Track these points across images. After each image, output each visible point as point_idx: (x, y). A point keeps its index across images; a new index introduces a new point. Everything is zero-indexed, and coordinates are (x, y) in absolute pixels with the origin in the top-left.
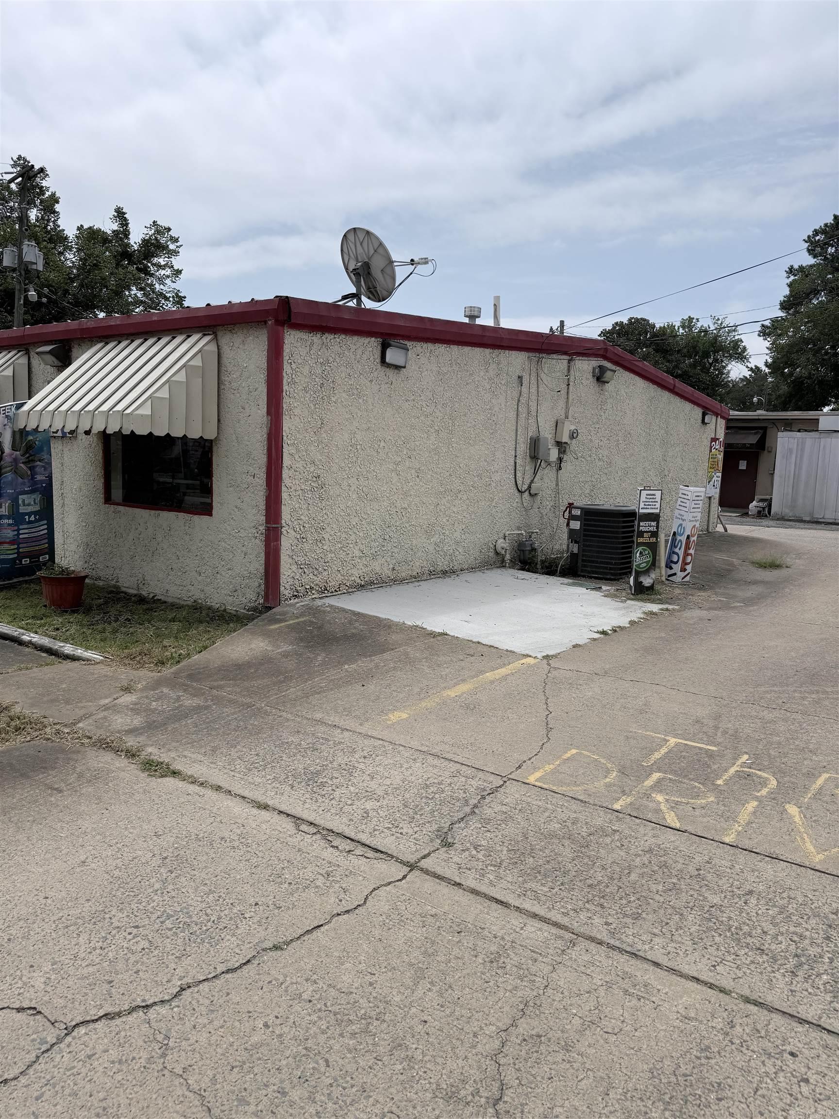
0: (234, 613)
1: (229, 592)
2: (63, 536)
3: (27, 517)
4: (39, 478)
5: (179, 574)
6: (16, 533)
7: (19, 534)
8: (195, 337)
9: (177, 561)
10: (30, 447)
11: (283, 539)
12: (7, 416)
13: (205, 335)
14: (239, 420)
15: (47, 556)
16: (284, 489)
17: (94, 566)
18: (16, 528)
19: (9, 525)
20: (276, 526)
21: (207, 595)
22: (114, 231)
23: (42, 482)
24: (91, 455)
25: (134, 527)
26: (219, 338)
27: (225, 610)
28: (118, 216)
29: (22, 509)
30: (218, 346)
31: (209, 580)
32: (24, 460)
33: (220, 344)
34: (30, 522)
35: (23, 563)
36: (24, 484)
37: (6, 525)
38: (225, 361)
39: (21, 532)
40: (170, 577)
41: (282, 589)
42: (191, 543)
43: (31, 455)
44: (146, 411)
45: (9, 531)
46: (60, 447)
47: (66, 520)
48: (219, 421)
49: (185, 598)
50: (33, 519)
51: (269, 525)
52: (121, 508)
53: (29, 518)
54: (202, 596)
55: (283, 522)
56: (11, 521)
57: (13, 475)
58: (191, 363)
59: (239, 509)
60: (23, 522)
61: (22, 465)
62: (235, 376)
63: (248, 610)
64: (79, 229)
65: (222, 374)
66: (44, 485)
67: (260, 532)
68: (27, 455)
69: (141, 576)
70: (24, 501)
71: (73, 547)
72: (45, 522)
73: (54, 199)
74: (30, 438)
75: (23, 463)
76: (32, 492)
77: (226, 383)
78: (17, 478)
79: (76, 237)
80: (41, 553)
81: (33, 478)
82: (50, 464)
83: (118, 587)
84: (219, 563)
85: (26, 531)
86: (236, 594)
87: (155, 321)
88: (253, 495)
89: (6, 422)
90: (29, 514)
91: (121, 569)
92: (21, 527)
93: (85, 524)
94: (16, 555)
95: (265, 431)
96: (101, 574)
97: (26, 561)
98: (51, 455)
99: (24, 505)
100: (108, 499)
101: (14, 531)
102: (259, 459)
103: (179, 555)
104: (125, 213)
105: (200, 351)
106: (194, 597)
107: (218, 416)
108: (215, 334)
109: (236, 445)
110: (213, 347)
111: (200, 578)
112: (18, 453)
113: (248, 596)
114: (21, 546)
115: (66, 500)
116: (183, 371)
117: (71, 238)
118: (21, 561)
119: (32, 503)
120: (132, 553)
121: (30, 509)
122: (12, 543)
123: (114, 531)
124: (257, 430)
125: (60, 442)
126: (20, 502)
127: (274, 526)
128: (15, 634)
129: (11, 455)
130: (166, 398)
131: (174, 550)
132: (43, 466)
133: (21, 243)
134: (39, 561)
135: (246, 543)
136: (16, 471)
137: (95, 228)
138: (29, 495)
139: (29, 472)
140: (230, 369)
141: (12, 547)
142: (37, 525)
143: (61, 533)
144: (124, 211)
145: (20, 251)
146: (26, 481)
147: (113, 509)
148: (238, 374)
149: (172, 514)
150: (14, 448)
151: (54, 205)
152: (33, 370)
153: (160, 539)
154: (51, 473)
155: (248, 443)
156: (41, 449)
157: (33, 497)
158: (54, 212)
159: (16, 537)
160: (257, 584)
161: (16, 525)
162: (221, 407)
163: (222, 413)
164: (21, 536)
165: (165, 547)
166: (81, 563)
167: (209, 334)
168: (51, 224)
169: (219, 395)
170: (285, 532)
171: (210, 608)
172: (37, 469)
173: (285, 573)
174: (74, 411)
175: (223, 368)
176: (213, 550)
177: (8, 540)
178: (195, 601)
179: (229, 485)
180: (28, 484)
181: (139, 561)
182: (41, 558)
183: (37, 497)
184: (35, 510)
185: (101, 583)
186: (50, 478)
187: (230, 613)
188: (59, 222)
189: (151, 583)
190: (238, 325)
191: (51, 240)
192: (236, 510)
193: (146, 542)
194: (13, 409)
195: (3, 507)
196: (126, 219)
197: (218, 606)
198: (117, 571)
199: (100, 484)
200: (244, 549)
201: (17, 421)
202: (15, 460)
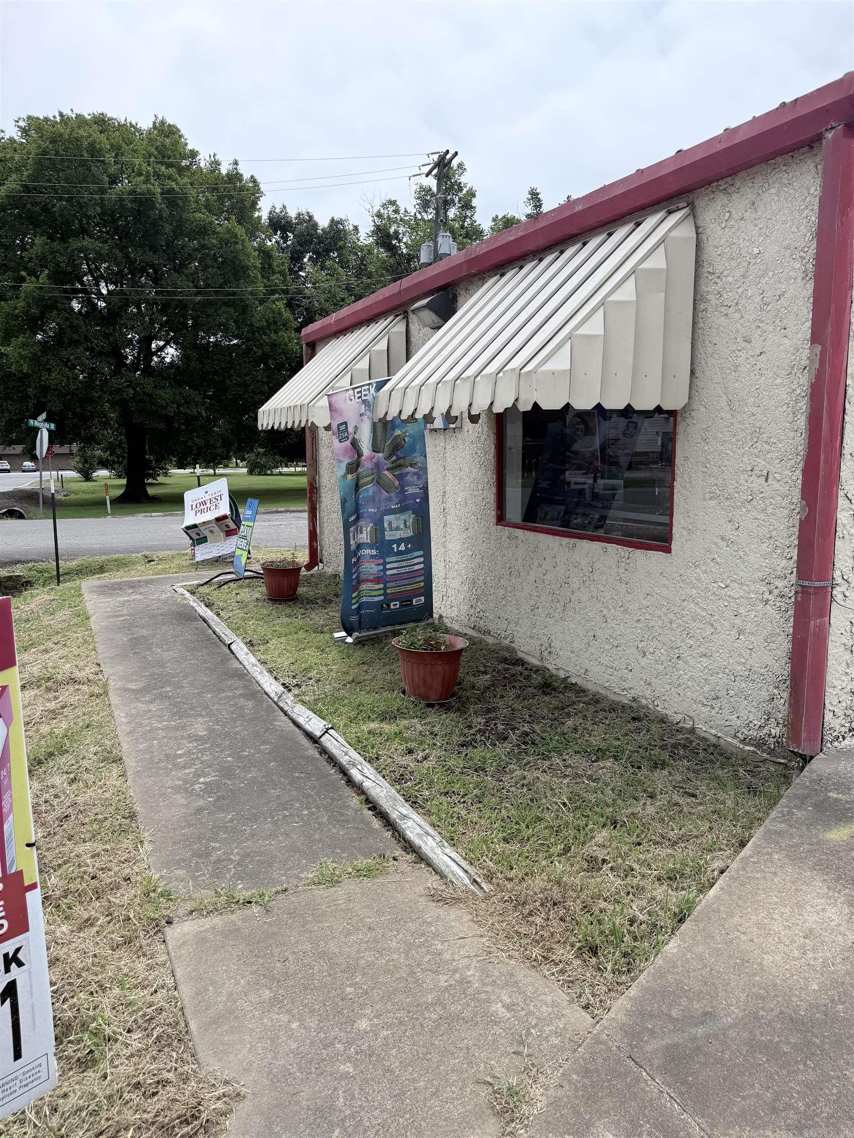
0: (713, 740)
1: (701, 698)
2: (445, 566)
3: (395, 546)
4: (411, 490)
5: (607, 647)
6: (381, 567)
7: (385, 570)
8: (650, 222)
9: (604, 625)
10: (396, 446)
11: (835, 611)
12: (364, 401)
13: (670, 213)
14: (737, 367)
15: (423, 598)
16: (842, 502)
17: (481, 614)
18: (381, 561)
19: (372, 556)
20: (822, 584)
21: (657, 694)
22: (528, 216)
23: (414, 496)
24: (479, 452)
25: (536, 564)
26: (699, 211)
27: (692, 731)
28: (532, 198)
29: (389, 536)
30: (697, 228)
31: (661, 667)
32: (389, 466)
33: (700, 223)
34: (400, 553)
35: (392, 607)
36: (389, 499)
37: (368, 557)
38: (710, 252)
39: (388, 566)
40: (591, 650)
41: (828, 716)
42: (630, 597)
43: (398, 459)
44: (561, 362)
45: (373, 565)
46: (442, 444)
47: (448, 545)
48: (692, 372)
49: (616, 690)
50: (404, 549)
51: (806, 583)
52: (519, 533)
53: (398, 547)
54: (648, 693)
55: (837, 574)
56: (374, 552)
57: (375, 488)
58: (645, 265)
59: (730, 543)
60: (391, 553)
61: (386, 472)
62: (730, 279)
63: (743, 741)
64: (494, 220)
65: (702, 281)
66: (418, 500)
67: (776, 592)
68: (394, 458)
69: (545, 639)
70: (390, 523)
71: (456, 584)
72: (421, 553)
73: (472, 194)
74: (398, 432)
75: (388, 469)
76: (402, 510)
77: (710, 297)
78: (381, 493)
79: (491, 228)
80: (416, 593)
81: (403, 491)
82: (424, 469)
83: (512, 651)
84: (683, 641)
85: (395, 565)
86: (717, 704)
87: (579, 212)
88: (762, 516)
89: (363, 411)
90: (399, 542)
91: (517, 624)
92: (388, 560)
93: (470, 553)
94: (382, 598)
95: (804, 380)
96: (491, 627)
97: (395, 605)
98: (425, 457)
99: (391, 530)
100: (501, 519)
101: (378, 565)
102: (780, 441)
103: (608, 615)
104: (537, 194)
105: (662, 241)
106: (633, 691)
107: (692, 364)
108: (691, 205)
109: (728, 416)
110: (687, 232)
111: (644, 661)
112: (381, 455)
113: (744, 714)
114: (388, 585)
115: (448, 517)
116: (631, 282)
117: (486, 231)
118: (388, 605)
119: (402, 526)
120: (533, 602)
121: (398, 535)
122: (377, 580)
123: (508, 565)
124: (779, 381)
125: (442, 437)
126: (386, 525)
127: (817, 584)
128: (344, 760)
129: (371, 458)
130: (597, 336)
131: (599, 605)
132: (415, 474)
133: (436, 237)
134: (411, 604)
135: (742, 610)
136: (379, 481)
137: (509, 216)
138: (398, 515)
139: (397, 483)
140: (719, 268)
141: (377, 587)
142: (409, 556)
143: (443, 564)
144: (537, 191)
145: (436, 243)
146: (392, 495)
147: (507, 534)
148: (737, 274)
149: (597, 546)
150: (375, 449)
151: (471, 201)
152: (412, 339)
153: (576, 586)
154: (427, 483)
155: (754, 410)
156: (413, 449)
157: (403, 517)
158: (472, 207)
159: (382, 573)
160: (765, 695)
161: (381, 558)
162: (699, 345)
163: (701, 356)
164: (388, 573)
165: (584, 599)
166: (466, 607)
167: (679, 209)
168: (468, 220)
169: (694, 323)
170: (839, 597)
171: (663, 720)
172: (409, 478)
173: (836, 683)
174: (446, 382)
175: (707, 268)
176: (671, 616)
177: (371, 577)
178: (634, 700)
179: (708, 496)
180: (396, 500)
181: (543, 615)
182: (414, 600)
183: (409, 517)
184: (406, 536)
185: (490, 640)
186: (425, 489)
187: (704, 739)
188: (475, 217)
189: (561, 653)
190: (742, 174)
191: (467, 236)
192: (722, 544)
193: (554, 587)
194: (372, 390)
195: (364, 532)
196: (539, 200)
197: (678, 718)
198: (512, 626)
199: (491, 496)
200: (738, 621)
201: (377, 408)
202: (377, 465)
